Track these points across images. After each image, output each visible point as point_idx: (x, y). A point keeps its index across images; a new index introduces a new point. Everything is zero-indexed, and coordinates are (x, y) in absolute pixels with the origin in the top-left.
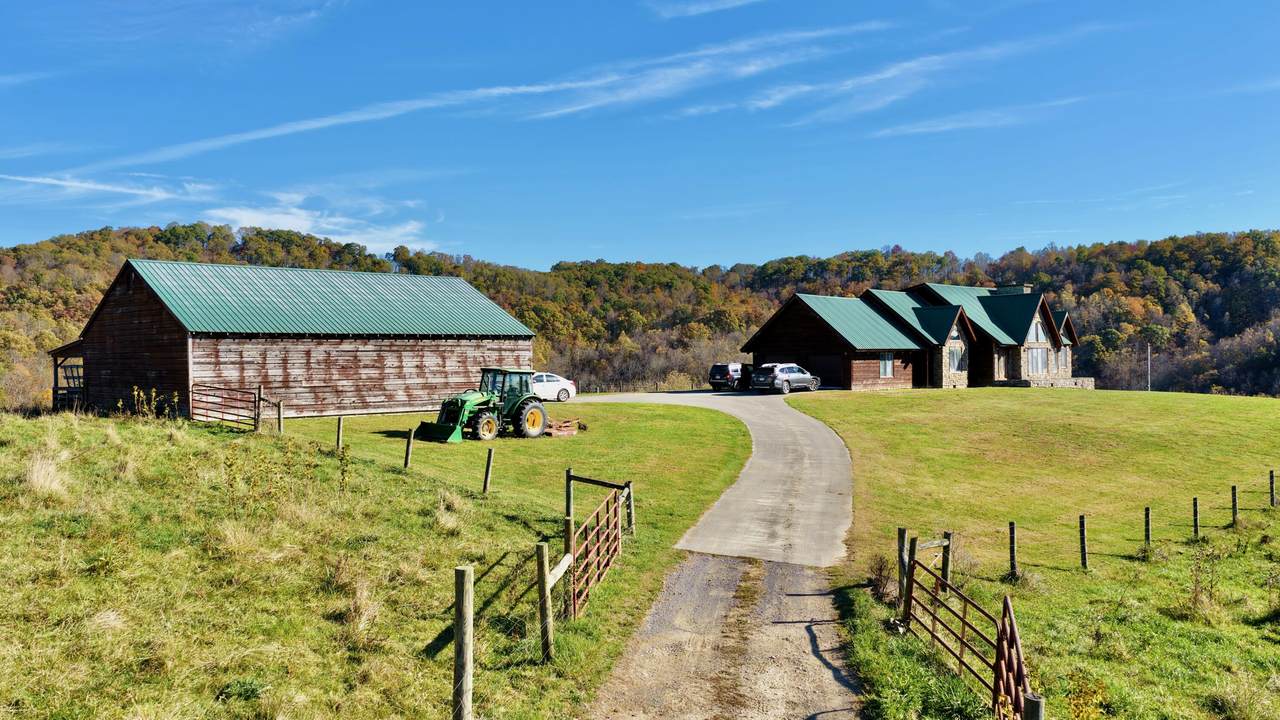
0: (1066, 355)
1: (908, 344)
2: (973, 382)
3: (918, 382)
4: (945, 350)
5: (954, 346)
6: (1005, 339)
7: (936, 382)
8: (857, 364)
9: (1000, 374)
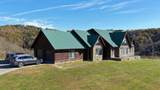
0: (133, 49)
1: (81, 47)
2: (104, 58)
3: (85, 59)
4: (94, 49)
5: (97, 47)
6: (114, 45)
7: (91, 59)
8: (56, 54)
9: (113, 56)
